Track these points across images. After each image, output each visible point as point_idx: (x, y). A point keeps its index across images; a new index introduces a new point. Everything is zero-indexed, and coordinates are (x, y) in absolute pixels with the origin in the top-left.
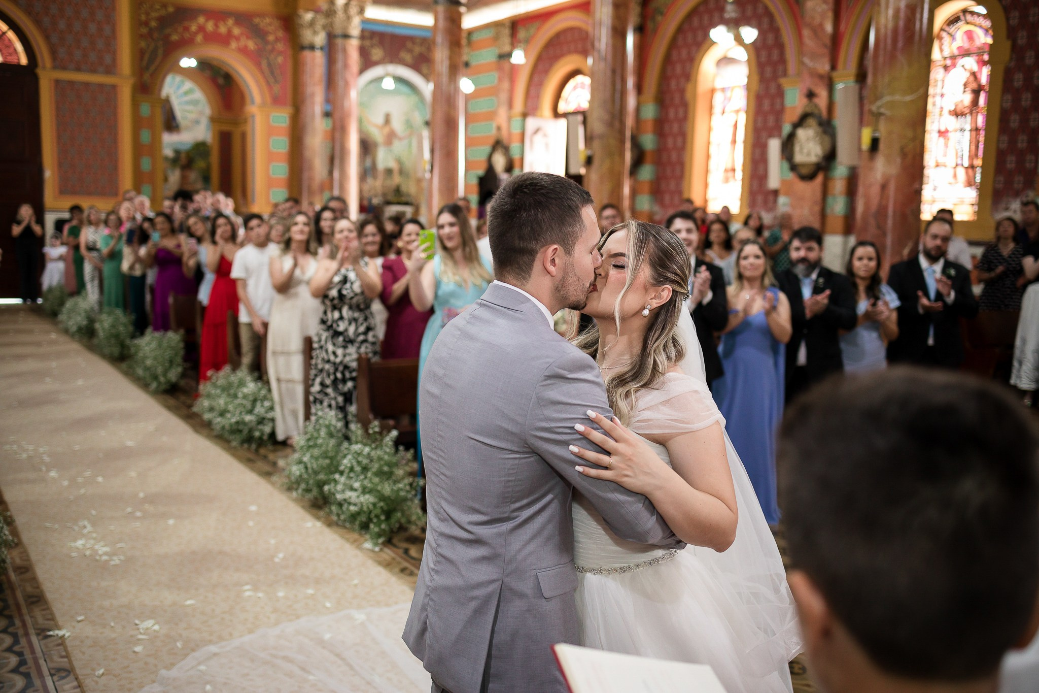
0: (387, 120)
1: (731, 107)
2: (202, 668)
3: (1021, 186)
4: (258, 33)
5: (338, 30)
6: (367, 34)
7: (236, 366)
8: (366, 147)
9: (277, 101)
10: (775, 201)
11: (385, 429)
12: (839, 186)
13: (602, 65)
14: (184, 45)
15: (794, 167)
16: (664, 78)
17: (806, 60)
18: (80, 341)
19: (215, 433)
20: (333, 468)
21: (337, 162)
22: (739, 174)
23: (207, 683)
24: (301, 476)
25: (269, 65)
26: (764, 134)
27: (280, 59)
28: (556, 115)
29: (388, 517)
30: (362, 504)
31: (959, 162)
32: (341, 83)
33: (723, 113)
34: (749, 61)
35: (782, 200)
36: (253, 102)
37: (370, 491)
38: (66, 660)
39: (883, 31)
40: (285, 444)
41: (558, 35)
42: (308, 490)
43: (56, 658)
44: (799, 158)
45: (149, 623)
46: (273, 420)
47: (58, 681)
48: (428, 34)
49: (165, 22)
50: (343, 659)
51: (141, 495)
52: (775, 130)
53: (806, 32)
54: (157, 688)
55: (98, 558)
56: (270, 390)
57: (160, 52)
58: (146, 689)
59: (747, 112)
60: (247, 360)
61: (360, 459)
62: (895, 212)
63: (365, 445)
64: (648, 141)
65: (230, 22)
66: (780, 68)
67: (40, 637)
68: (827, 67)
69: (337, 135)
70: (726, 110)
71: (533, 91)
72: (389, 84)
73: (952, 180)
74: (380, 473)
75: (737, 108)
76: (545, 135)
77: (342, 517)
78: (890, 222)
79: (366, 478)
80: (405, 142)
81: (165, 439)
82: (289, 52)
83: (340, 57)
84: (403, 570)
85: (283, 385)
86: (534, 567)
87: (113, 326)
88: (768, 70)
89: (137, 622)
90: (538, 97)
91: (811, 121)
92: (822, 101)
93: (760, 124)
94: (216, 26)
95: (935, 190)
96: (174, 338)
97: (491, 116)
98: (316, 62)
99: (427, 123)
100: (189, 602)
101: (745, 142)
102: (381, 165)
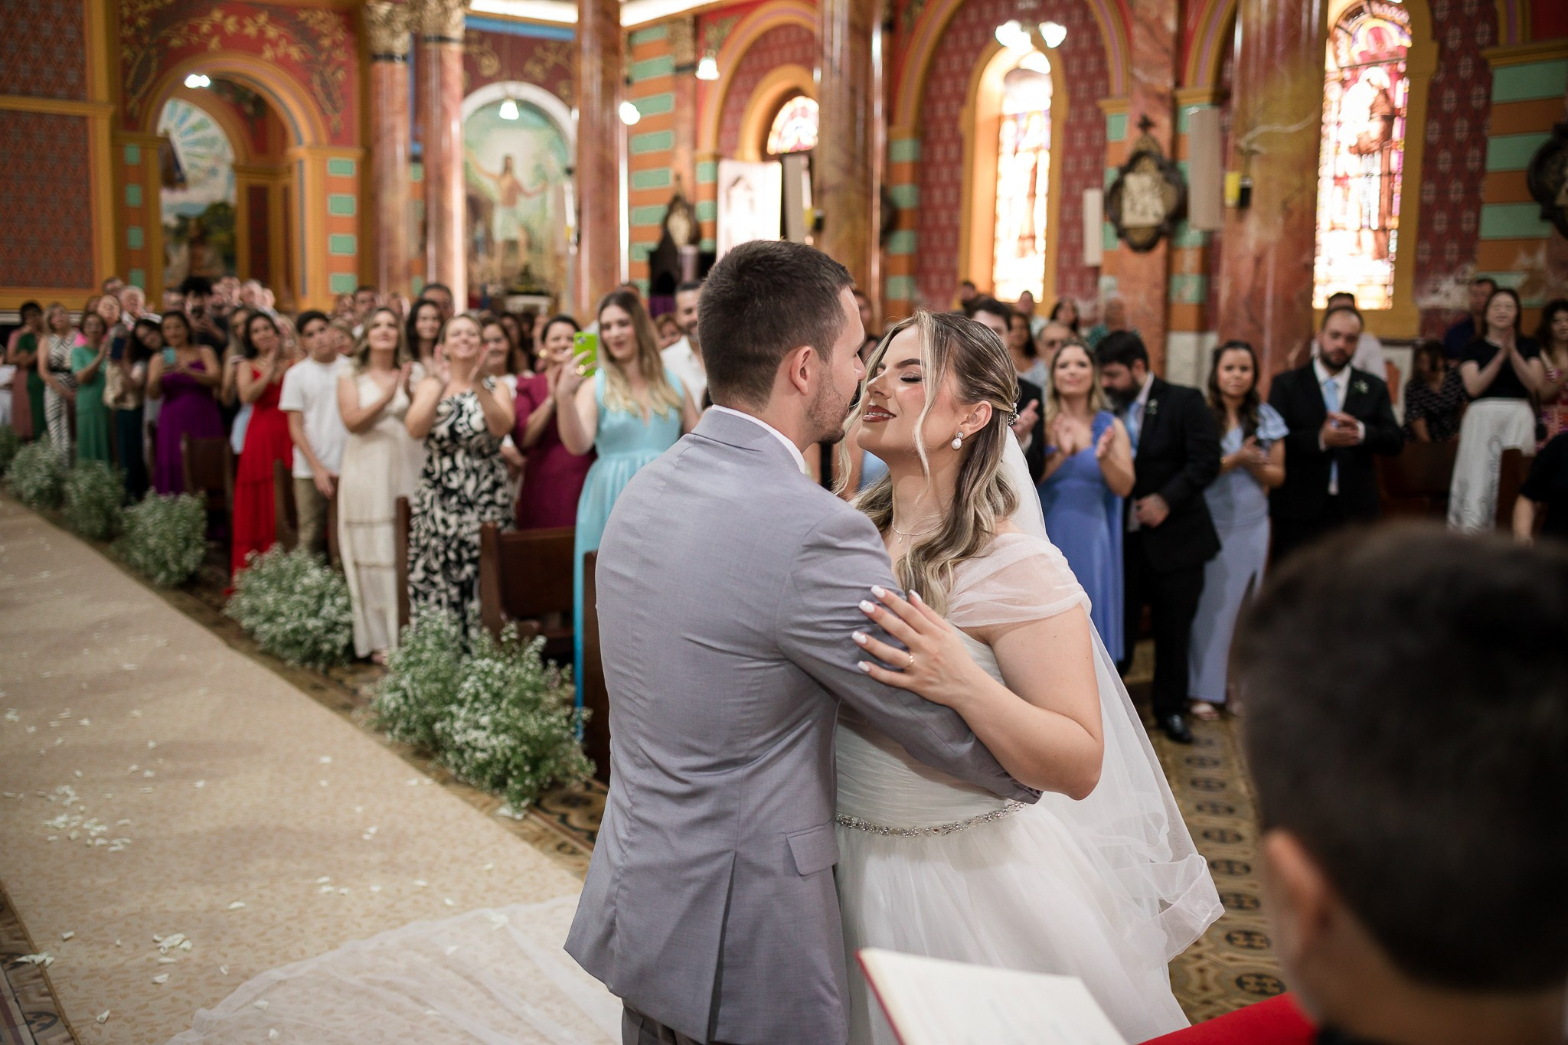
0: (508, 167)
1: (1027, 143)
2: (262, 1003)
3: (1455, 257)
4: (306, 35)
5: (430, 31)
6: (474, 35)
7: (290, 545)
8: (476, 207)
9: (337, 139)
10: (1096, 283)
11: (526, 636)
12: (1189, 260)
13: (836, 80)
14: (190, 55)
15: (1122, 233)
16: (927, 99)
17: (1139, 72)
18: (40, 511)
19: (260, 647)
20: (448, 695)
21: (432, 231)
22: (1041, 244)
23: (273, 1025)
24: (397, 709)
25: (324, 84)
26: (1077, 184)
27: (340, 75)
28: (765, 156)
29: (535, 768)
30: (493, 748)
31: (1365, 223)
32: (436, 111)
33: (1016, 152)
34: (1052, 74)
35: (1106, 281)
36: (300, 142)
37: (506, 730)
38: (49, 999)
39: (1254, 28)
40: (369, 661)
41: (765, 36)
42: (408, 731)
43: (34, 997)
44: (1129, 218)
45: (176, 939)
46: (350, 625)
47: (39, 1031)
48: (568, 36)
49: (160, 19)
50: (477, 984)
51: (151, 744)
52: (1094, 177)
53: (1137, 31)
54: (192, 1036)
55: (89, 842)
56: (344, 580)
57: (154, 65)
58: (177, 1038)
59: (1051, 151)
60: (306, 534)
61: (489, 681)
62: (1275, 298)
63: (497, 660)
64: (905, 195)
65: (262, 19)
66: (1100, 84)
67: (7, 966)
68: (1169, 83)
69: (432, 190)
70: (1020, 148)
71: (729, 121)
72: (509, 111)
73: (1356, 250)
74: (521, 702)
75: (1036, 145)
76: (748, 188)
77: (464, 770)
78: (1269, 313)
79: (499, 709)
80: (537, 199)
81: (183, 658)
82: (355, 64)
83: (433, 70)
84: (560, 847)
85: (364, 573)
86: (783, 830)
87: (92, 488)
88: (1082, 86)
89: (156, 937)
90: (737, 130)
91: (1147, 164)
92: (1162, 132)
93: (1070, 169)
94: (241, 24)
95: (1330, 264)
96: (190, 503)
97: (665, 159)
98: (396, 78)
99: (569, 171)
100: (235, 905)
101: (1049, 195)
102: (499, 235)
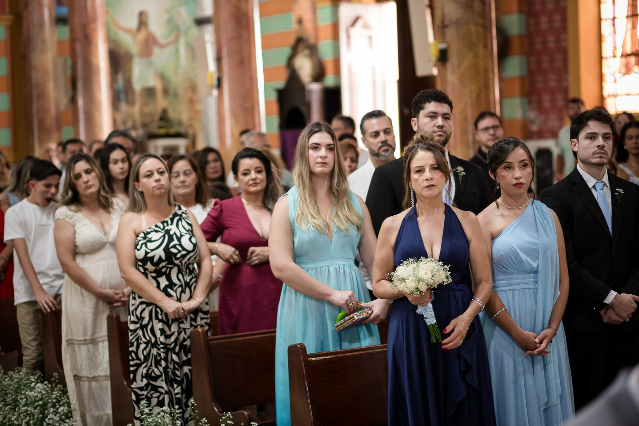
0: (142, 22)
21: (80, 85)
64: (514, 23)
69: (79, 48)
76: (366, 27)
80: (170, 49)
97: (286, 5)
99: (201, 22)
102: (137, 86)
